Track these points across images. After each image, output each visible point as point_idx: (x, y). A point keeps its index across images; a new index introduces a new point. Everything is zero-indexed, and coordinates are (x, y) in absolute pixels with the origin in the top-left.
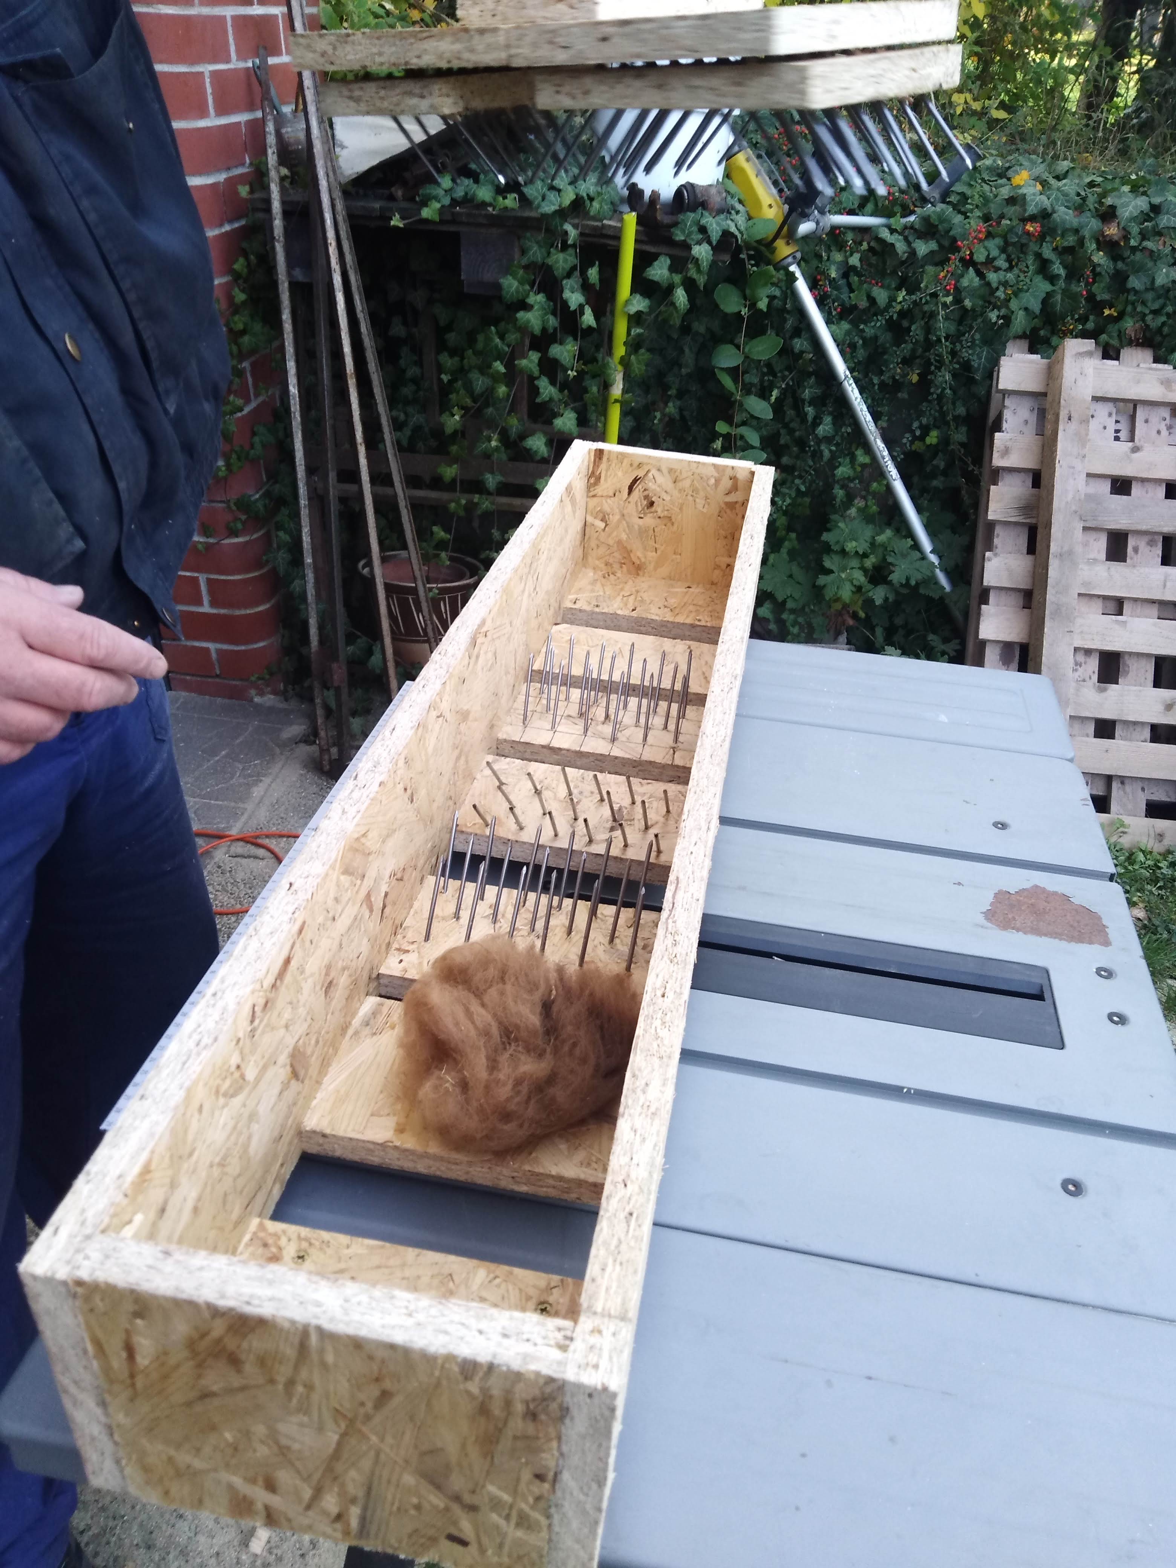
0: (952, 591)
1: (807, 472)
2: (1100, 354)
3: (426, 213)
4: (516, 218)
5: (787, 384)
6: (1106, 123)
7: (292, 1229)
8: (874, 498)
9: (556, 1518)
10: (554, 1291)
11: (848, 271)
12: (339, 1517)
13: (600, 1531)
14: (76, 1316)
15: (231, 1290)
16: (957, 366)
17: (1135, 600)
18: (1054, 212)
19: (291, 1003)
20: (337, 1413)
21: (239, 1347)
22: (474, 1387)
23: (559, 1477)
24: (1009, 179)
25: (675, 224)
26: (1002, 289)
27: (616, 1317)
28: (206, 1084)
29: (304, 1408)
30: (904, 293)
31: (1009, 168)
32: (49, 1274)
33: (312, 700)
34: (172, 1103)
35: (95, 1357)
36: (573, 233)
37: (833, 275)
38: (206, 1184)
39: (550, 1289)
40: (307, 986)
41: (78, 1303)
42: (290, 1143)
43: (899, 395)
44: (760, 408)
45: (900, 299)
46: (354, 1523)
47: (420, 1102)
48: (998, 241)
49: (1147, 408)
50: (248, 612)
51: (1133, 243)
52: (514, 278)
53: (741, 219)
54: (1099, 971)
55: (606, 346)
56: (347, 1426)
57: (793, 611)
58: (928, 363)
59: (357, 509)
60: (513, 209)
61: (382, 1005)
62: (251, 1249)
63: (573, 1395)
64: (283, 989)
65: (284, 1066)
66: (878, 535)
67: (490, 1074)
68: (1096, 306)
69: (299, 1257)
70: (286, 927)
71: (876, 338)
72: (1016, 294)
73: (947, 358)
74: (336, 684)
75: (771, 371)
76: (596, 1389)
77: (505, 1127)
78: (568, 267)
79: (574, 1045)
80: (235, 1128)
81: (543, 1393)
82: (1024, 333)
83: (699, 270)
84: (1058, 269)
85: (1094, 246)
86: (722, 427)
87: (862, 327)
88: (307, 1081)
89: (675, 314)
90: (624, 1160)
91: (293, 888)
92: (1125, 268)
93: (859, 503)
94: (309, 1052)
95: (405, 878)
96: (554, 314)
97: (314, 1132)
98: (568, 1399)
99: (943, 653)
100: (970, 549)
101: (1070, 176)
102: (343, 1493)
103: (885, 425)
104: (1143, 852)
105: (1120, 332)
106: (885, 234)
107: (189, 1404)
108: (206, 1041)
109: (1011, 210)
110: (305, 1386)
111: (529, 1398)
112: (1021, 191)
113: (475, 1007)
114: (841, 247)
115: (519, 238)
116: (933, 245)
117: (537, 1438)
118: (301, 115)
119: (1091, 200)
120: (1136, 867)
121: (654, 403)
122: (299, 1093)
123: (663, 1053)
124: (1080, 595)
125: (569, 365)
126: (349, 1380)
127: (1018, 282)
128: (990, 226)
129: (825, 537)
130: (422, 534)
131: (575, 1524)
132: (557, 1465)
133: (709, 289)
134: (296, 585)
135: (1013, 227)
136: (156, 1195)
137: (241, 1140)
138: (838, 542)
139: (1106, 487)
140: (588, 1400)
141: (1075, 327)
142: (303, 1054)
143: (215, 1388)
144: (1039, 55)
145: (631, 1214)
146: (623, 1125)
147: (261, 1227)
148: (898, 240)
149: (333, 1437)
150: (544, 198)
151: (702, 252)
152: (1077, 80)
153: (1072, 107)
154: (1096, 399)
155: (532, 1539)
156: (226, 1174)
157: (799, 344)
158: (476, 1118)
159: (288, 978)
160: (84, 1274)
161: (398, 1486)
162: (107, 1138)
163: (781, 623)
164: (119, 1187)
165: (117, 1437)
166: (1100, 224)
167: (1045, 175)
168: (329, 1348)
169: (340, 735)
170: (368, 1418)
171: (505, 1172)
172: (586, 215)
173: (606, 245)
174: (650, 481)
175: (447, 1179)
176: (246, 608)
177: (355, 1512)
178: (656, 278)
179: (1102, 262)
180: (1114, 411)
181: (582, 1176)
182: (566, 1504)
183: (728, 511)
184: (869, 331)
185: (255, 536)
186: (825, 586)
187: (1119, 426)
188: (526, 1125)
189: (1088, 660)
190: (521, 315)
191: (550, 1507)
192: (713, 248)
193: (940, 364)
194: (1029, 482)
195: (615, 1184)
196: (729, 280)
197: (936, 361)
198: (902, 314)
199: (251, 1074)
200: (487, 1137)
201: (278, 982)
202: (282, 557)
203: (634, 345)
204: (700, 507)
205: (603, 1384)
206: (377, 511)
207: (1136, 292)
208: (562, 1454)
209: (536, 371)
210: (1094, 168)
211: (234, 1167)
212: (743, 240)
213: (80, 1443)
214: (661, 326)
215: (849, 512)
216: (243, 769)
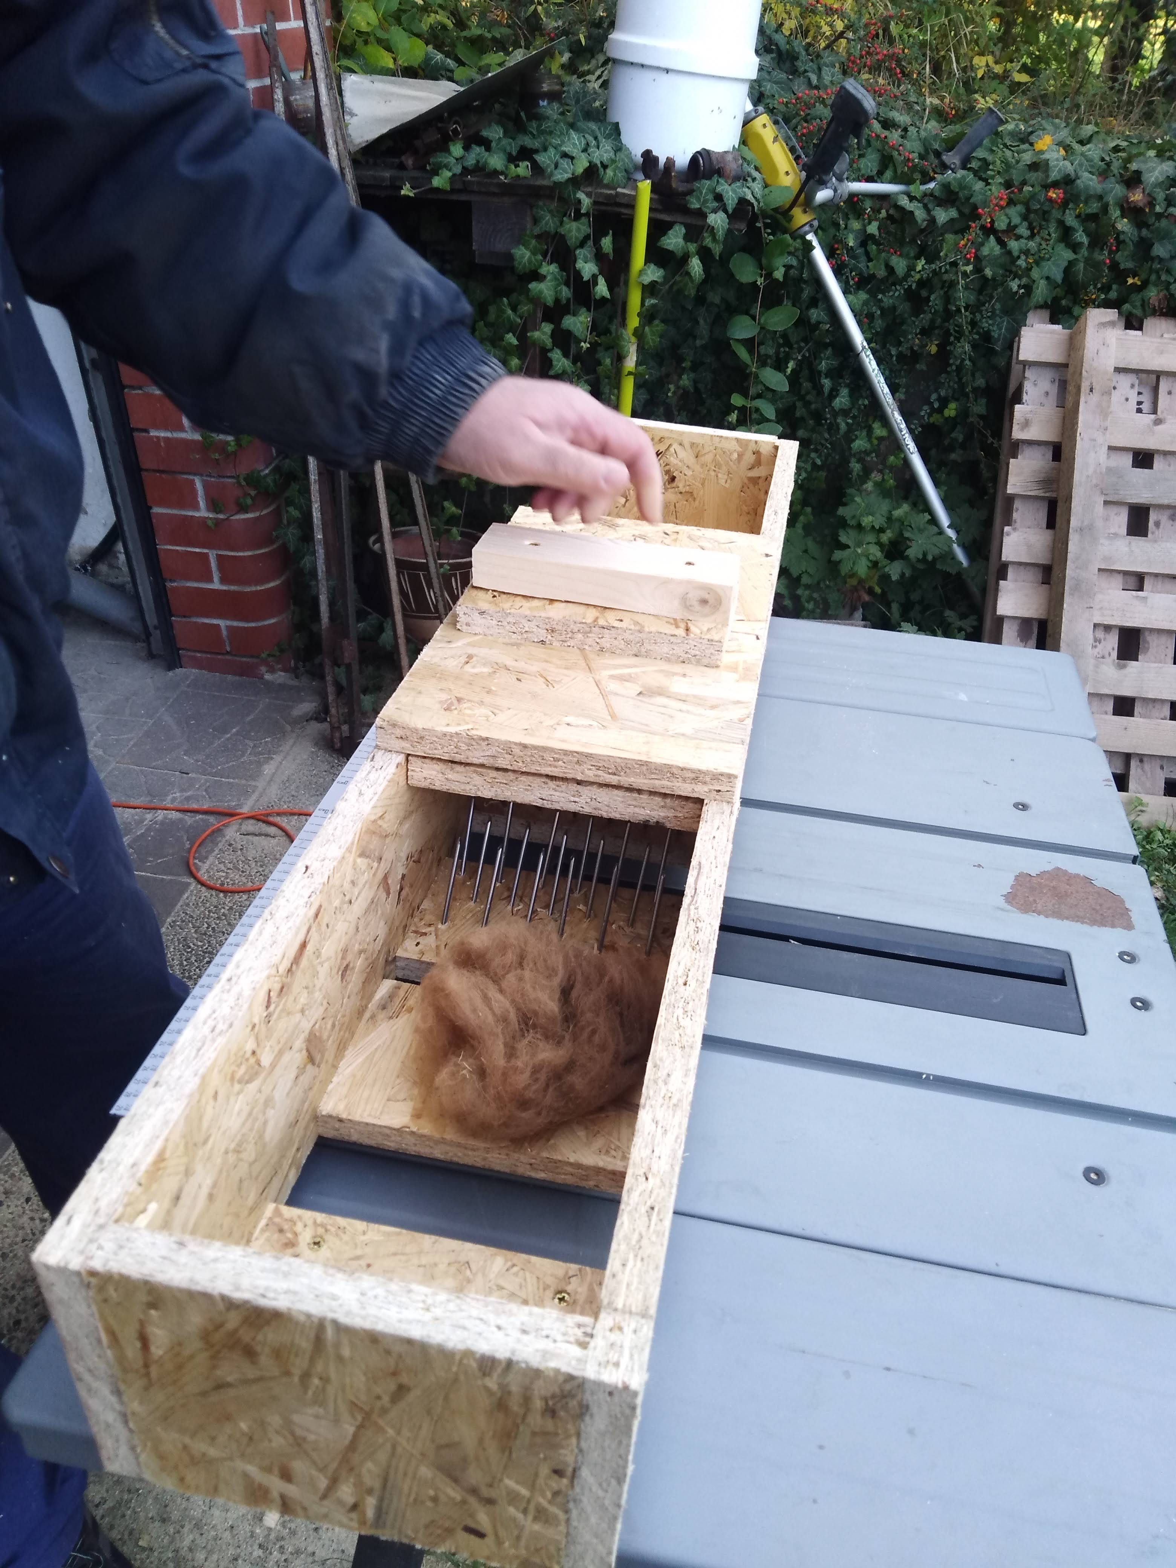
0: (970, 566)
1: (822, 445)
2: (1122, 324)
3: (437, 182)
4: (529, 187)
5: (804, 356)
6: (1131, 85)
7: (308, 1215)
8: (891, 472)
9: (574, 1513)
10: (573, 1280)
11: (866, 240)
12: (355, 1507)
13: (619, 1526)
14: (89, 1306)
15: (245, 1282)
16: (976, 337)
17: (1156, 575)
18: (1077, 177)
19: (307, 988)
20: (354, 1406)
21: (254, 1339)
22: (492, 1383)
23: (577, 1473)
24: (1032, 144)
25: (691, 192)
26: (1023, 257)
27: (637, 1314)
28: (220, 1071)
29: (320, 1400)
30: (923, 262)
31: (1032, 133)
32: (62, 1264)
33: (322, 677)
34: (187, 1090)
35: (109, 1347)
36: (586, 202)
37: (851, 244)
38: (221, 1171)
39: (568, 1278)
40: (323, 971)
41: (91, 1293)
42: (306, 1128)
43: (918, 366)
44: (776, 380)
45: (919, 268)
46: (370, 1513)
47: (437, 1089)
48: (1020, 208)
49: (1171, 379)
50: (259, 588)
51: (1158, 209)
52: (527, 248)
53: (757, 187)
54: (1121, 955)
55: (619, 319)
56: (364, 1419)
57: (807, 587)
58: (948, 333)
59: (368, 484)
60: (525, 178)
61: (398, 988)
62: (267, 1234)
63: (592, 1394)
64: (299, 974)
65: (301, 1051)
66: (894, 509)
67: (508, 1062)
68: (1119, 274)
69: (315, 1243)
70: (302, 911)
71: (894, 308)
72: (1037, 263)
73: (966, 328)
74: (347, 661)
75: (788, 343)
76: (616, 1387)
77: (524, 1115)
78: (581, 236)
79: (594, 1032)
80: (250, 1114)
81: (562, 1391)
82: (1046, 302)
83: (714, 239)
84: (1081, 237)
85: (1118, 213)
86: (737, 400)
87: (880, 296)
88: (323, 1066)
89: (690, 284)
90: (645, 1153)
91: (309, 871)
92: (1149, 236)
93: (876, 476)
94: (325, 1037)
95: (422, 860)
96: (567, 284)
97: (330, 1116)
98: (588, 1397)
99: (960, 630)
100: (988, 524)
101: (1094, 140)
102: (359, 1484)
103: (903, 397)
104: (1161, 831)
105: (1143, 301)
106: (904, 202)
107: (204, 1394)
108: (221, 1027)
109: (1033, 176)
110: (321, 1379)
111: (549, 1395)
112: (1043, 157)
113: (493, 993)
114: (859, 214)
115: (531, 207)
116: (953, 213)
117: (557, 1434)
118: (310, 82)
119: (1116, 166)
120: (1155, 846)
121: (668, 375)
122: (315, 1078)
123: (684, 1043)
124: (1100, 570)
125: (582, 337)
126: (365, 1374)
127: (1039, 251)
128: (1013, 192)
129: (841, 511)
130: (433, 509)
131: (593, 1520)
132: (576, 1462)
133: (725, 258)
134: (306, 561)
135: (1035, 194)
136: (170, 1184)
137: (257, 1125)
138: (854, 517)
139: (1127, 460)
140: (608, 1399)
141: (1098, 296)
142: (320, 1039)
143: (230, 1379)
144: (1063, 16)
145: (652, 1208)
146: (644, 1117)
147: (277, 1212)
148: (918, 208)
149: (350, 1429)
150: (556, 167)
151: (718, 220)
152: (1101, 42)
153: (1096, 69)
154: (1118, 370)
155: (550, 1532)
156: (241, 1160)
157: (815, 314)
158: (493, 1105)
159: (304, 962)
160: (97, 1264)
161: (414, 1477)
162: (122, 1125)
163: (796, 599)
164: (133, 1176)
165: (131, 1425)
166: (1124, 190)
167: (1069, 140)
168: (345, 1341)
169: (351, 713)
170: (384, 1411)
171: (523, 1158)
172: (600, 183)
173: (621, 214)
174: (671, 455)
175: (464, 1165)
176: (256, 585)
177: (371, 1502)
178: (670, 248)
179: (1126, 229)
180: (1137, 382)
181: (601, 1164)
182: (585, 1500)
183: (751, 486)
184: (887, 300)
185: (265, 512)
186: (840, 561)
187: (1141, 398)
188: (544, 1113)
189: (1107, 636)
190: (533, 286)
191: (568, 1502)
192: (729, 216)
193: (960, 335)
194: (1050, 455)
195: (636, 1177)
196: (744, 249)
197: (955, 331)
198: (921, 283)
199: (266, 1059)
200: (505, 1125)
201: (294, 967)
202: (292, 534)
203: (648, 317)
204: (722, 482)
205: (624, 1383)
206: (387, 486)
207: (1161, 260)
208: (581, 1451)
209: (549, 343)
210: (1118, 132)
211: (249, 1154)
212: (760, 209)
213: (95, 1429)
214: (675, 295)
215: (865, 486)
216: (255, 746)
